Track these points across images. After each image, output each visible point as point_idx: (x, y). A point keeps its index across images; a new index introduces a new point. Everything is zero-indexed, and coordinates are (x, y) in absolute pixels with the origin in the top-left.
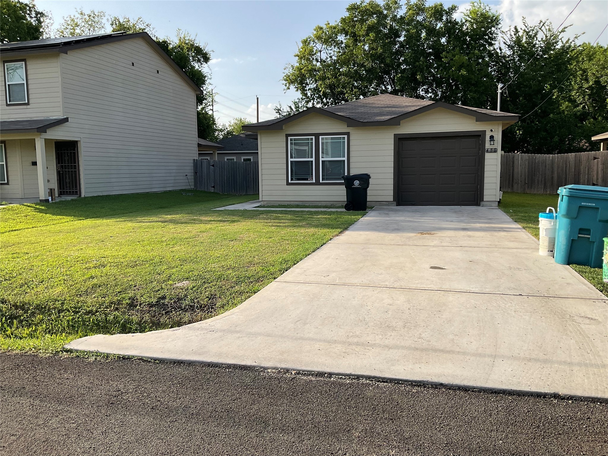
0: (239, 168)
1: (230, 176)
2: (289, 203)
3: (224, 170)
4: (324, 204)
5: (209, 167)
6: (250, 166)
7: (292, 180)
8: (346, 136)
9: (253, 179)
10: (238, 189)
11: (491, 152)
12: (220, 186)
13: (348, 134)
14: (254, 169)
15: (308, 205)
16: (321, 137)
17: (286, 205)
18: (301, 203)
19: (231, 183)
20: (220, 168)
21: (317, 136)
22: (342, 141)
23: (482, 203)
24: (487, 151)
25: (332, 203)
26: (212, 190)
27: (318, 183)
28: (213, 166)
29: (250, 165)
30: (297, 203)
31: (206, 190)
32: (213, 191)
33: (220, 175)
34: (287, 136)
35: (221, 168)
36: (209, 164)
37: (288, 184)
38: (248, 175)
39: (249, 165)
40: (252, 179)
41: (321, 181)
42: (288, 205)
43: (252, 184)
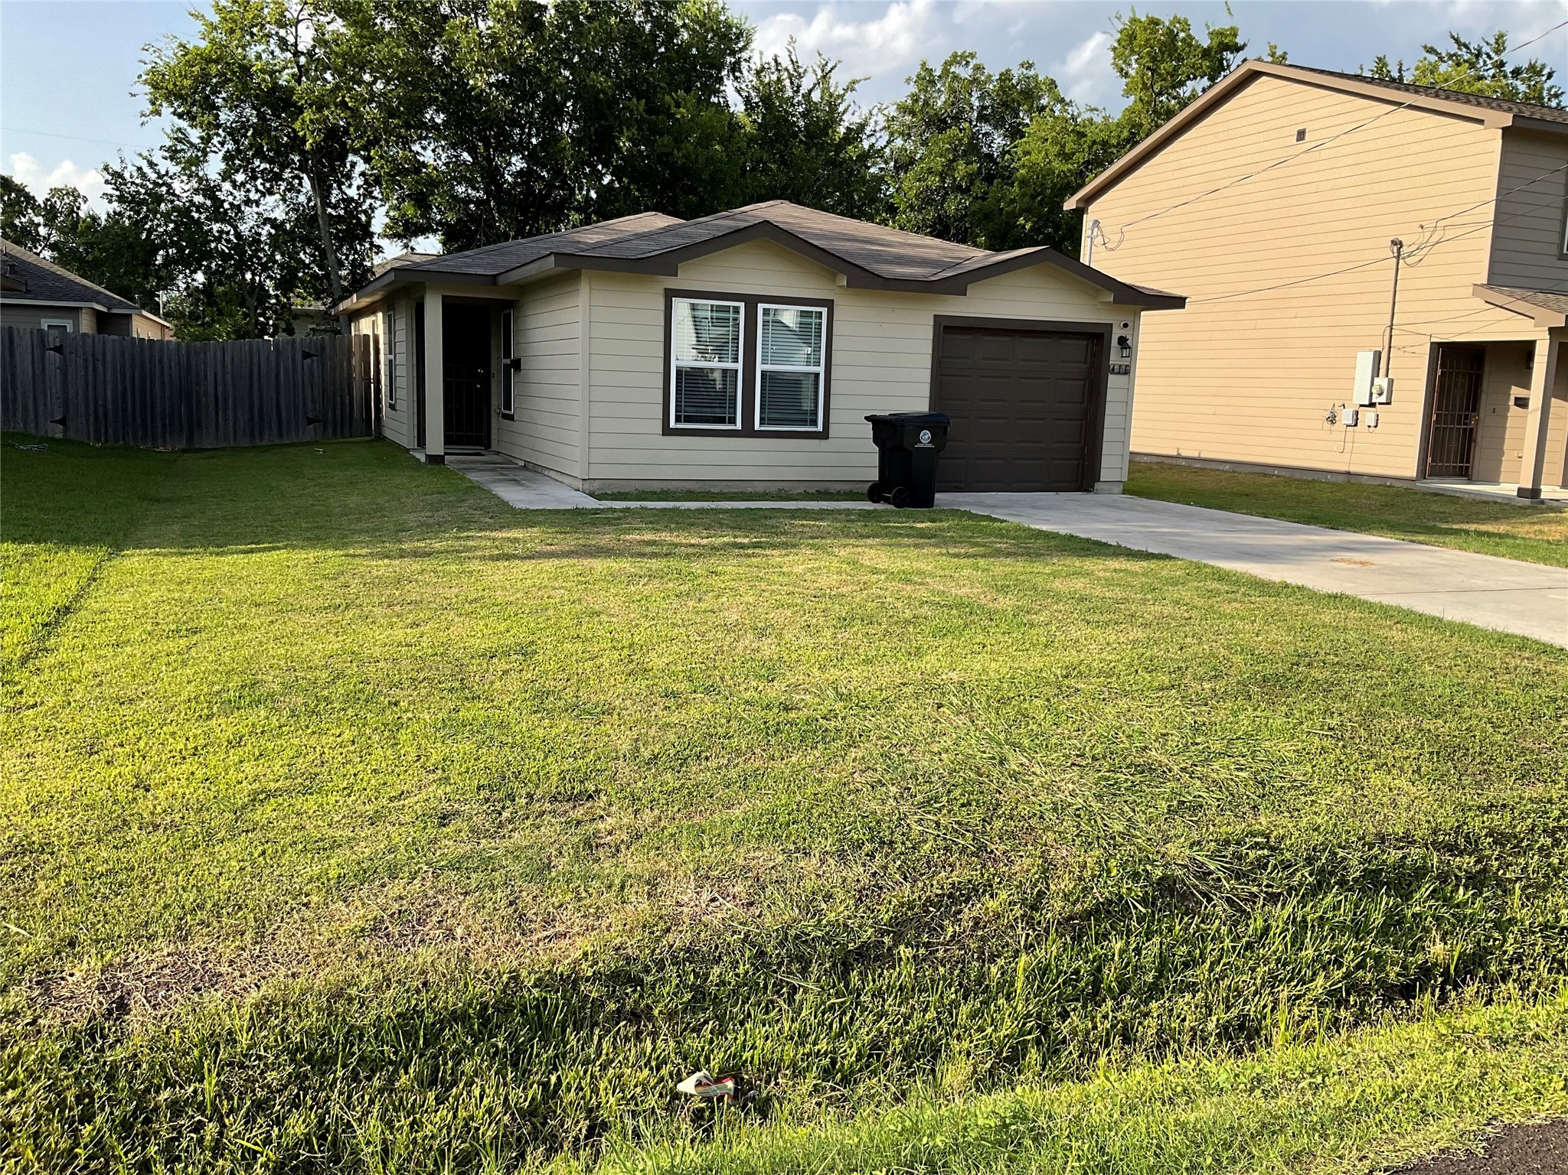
0: (161, 362)
1: (128, 385)
2: (666, 486)
3: (104, 365)
4: (760, 488)
5: (43, 356)
6: (206, 358)
7: (678, 420)
8: (824, 310)
9: (216, 398)
10: (160, 429)
11: (1119, 373)
12: (87, 420)
13: (829, 304)
14: (219, 368)
15: (716, 490)
16: (761, 307)
17: (658, 491)
18: (701, 484)
19: (130, 411)
20: (86, 360)
21: (752, 301)
22: (814, 321)
23: (1097, 486)
24: (1113, 372)
25: (780, 485)
26: (58, 432)
27: (748, 432)
28: (58, 349)
29: (205, 354)
30: (687, 486)
31: (33, 431)
32: (60, 436)
33: (86, 382)
34: (670, 295)
35: (90, 358)
36: (44, 346)
37: (667, 431)
38: (198, 384)
39: (202, 356)
40: (212, 399)
41: (757, 427)
42: (662, 492)
43: (212, 415)
